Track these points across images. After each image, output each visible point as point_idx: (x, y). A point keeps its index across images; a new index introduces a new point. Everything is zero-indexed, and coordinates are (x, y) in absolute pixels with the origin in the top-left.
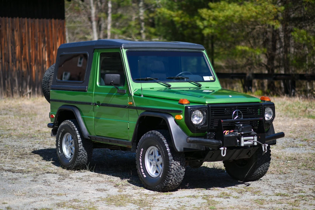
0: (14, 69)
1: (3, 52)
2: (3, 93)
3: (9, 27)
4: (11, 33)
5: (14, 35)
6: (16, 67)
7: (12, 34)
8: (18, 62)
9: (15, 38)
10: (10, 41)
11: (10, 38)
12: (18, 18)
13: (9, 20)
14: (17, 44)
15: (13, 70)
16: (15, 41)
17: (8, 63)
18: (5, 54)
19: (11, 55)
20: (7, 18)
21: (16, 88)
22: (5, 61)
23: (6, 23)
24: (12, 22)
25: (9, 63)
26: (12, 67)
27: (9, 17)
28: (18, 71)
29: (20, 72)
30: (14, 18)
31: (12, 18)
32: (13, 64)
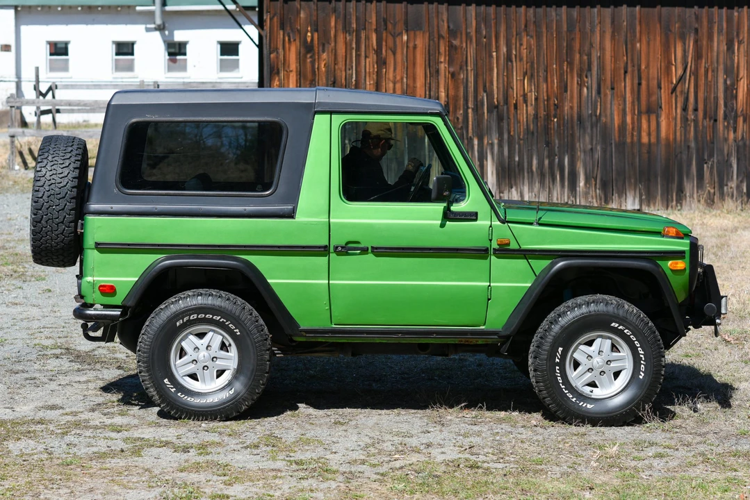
0: (732, 135)
1: (701, 95)
2: (695, 196)
3: (720, 31)
4: (725, 47)
5: (733, 53)
6: (735, 131)
7: (728, 49)
8: (741, 120)
9: (736, 58)
10: (721, 67)
11: (721, 60)
12: (746, 8)
13: (719, 14)
14: (741, 75)
15: (726, 140)
16: (736, 65)
17: (712, 121)
18: (705, 100)
19: (722, 102)
20: (715, 9)
21: (733, 184)
22: (705, 117)
23: (711, 22)
24: (729, 20)
25: (716, 120)
26: (724, 131)
27: (721, 7)
28: (741, 143)
29: (745, 144)
30: (736, 8)
31: (731, 7)
32: (726, 124)
